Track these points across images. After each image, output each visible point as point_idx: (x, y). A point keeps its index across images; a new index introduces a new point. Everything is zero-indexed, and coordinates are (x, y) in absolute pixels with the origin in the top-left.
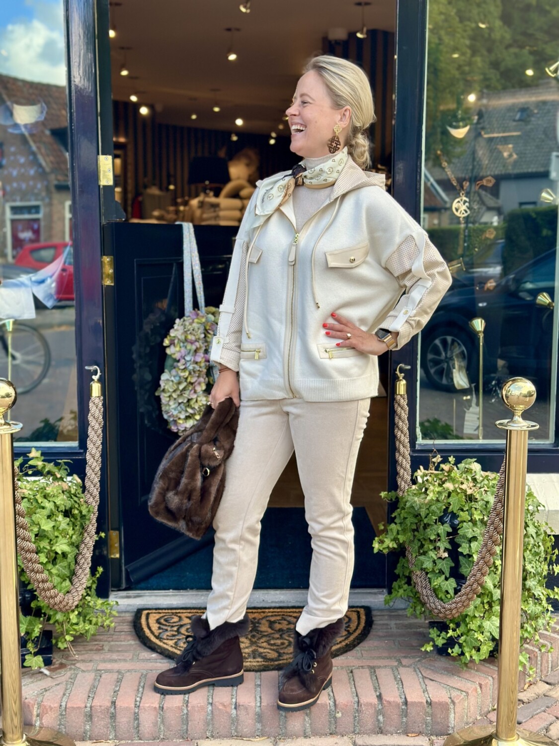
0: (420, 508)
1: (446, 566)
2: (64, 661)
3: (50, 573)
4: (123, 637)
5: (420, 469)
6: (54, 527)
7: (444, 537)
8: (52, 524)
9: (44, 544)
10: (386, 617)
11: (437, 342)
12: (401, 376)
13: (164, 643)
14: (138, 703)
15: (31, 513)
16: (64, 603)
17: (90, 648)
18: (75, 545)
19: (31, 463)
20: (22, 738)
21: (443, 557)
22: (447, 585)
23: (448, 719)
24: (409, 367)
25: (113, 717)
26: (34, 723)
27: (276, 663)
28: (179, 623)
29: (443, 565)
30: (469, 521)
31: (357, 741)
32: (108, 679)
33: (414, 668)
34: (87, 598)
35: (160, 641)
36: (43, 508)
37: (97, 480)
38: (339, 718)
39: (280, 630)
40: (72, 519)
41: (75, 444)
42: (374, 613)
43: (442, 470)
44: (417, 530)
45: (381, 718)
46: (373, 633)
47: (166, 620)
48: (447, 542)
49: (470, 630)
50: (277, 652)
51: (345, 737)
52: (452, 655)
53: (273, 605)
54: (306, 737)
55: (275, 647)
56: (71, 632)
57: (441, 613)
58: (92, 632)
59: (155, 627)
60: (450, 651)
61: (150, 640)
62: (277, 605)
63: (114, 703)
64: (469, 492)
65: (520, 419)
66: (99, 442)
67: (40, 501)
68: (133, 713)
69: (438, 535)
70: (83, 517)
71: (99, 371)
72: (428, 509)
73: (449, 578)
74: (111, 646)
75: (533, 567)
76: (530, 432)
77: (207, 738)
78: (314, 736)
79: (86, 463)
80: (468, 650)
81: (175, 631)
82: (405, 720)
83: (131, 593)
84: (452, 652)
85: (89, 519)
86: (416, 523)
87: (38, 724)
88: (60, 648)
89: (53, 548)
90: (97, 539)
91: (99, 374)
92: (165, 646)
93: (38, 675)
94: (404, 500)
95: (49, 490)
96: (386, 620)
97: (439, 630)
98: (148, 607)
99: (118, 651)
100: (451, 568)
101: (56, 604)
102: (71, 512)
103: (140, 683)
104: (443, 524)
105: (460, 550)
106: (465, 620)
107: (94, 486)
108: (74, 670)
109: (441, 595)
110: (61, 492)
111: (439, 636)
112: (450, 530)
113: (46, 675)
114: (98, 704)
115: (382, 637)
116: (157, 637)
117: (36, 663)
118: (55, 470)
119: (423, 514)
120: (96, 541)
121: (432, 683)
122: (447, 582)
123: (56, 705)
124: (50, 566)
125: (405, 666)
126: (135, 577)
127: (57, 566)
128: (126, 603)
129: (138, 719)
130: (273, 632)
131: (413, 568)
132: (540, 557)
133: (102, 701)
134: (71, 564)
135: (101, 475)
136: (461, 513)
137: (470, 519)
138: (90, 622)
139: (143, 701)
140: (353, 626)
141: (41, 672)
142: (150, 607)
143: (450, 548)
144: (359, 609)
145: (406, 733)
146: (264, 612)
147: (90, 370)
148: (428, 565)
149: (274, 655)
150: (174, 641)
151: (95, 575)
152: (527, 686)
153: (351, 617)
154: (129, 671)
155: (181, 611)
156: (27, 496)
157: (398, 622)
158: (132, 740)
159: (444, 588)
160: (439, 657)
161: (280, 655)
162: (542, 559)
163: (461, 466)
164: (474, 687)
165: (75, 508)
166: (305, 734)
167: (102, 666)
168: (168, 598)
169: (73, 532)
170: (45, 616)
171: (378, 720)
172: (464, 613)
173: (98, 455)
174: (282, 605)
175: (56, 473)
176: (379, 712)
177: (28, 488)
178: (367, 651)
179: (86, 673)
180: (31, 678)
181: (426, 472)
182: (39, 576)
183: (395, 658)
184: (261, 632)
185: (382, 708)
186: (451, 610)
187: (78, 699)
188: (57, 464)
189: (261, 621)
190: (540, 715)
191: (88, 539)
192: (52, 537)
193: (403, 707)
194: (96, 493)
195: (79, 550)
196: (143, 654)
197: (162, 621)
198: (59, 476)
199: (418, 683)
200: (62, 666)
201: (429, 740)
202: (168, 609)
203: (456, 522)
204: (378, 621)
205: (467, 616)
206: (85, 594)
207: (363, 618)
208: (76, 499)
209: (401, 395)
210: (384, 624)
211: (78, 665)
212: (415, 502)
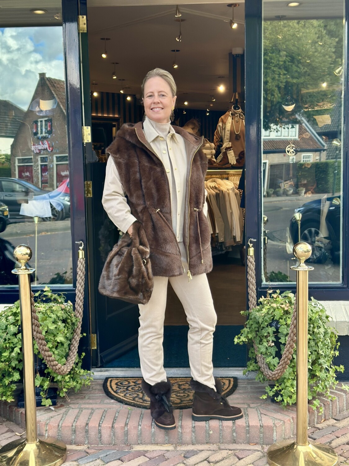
0: (259, 318)
1: (273, 351)
2: (63, 403)
3: (54, 353)
4: (96, 392)
5: (262, 297)
6: (56, 328)
7: (271, 334)
8: (55, 326)
9: (51, 337)
10: (246, 383)
11: (306, 232)
12: (251, 245)
13: (118, 395)
14: (101, 424)
15: (44, 320)
16: (62, 369)
17: (78, 397)
18: (69, 339)
19: (44, 293)
20: (37, 440)
21: (272, 346)
22: (274, 361)
23: (273, 435)
24: (255, 240)
25: (87, 432)
26: (44, 434)
27: (179, 405)
28: (128, 385)
29: (271, 350)
30: (285, 325)
31: (221, 447)
32: (86, 412)
33: (257, 409)
34: (76, 369)
35: (117, 394)
36: (50, 317)
37: (81, 304)
38: (211, 434)
39: (184, 389)
40: (67, 325)
41: (72, 285)
42: (239, 381)
43: (273, 297)
44: (258, 331)
45: (234, 434)
46: (236, 391)
47: (121, 383)
48: (274, 337)
49: (287, 386)
50: (180, 400)
51: (215, 445)
52: (277, 401)
53: (182, 376)
54: (193, 444)
55: (179, 398)
56: (66, 387)
57: (270, 377)
58: (78, 388)
59: (114, 387)
60: (276, 399)
61: (111, 393)
62: (184, 376)
63: (87, 424)
64: (286, 309)
65: (304, 265)
66: (83, 283)
67: (49, 314)
68: (98, 430)
69: (269, 333)
70: (73, 324)
71: (83, 244)
72: (263, 319)
73: (275, 357)
74: (90, 396)
75: (323, 352)
76: (309, 271)
77: (139, 444)
78: (197, 444)
79: (76, 295)
80: (286, 398)
81: (125, 389)
82: (248, 435)
83: (103, 369)
84: (277, 399)
85: (77, 325)
86: (258, 327)
87: (46, 435)
88: (61, 396)
89: (55, 339)
90: (82, 337)
91: (83, 246)
92: (119, 396)
93: (48, 410)
94: (251, 314)
95: (54, 308)
96: (246, 384)
97: (271, 387)
98: (112, 376)
99: (93, 399)
100: (276, 352)
101: (56, 369)
102: (66, 321)
103: (103, 414)
104: (271, 327)
105: (280, 341)
106: (284, 381)
107: (80, 308)
108: (68, 408)
109: (272, 367)
110: (61, 309)
111: (271, 391)
112: (275, 330)
113: (52, 410)
114: (79, 424)
115: (242, 393)
116: (115, 392)
117: (48, 402)
118: (58, 298)
119: (260, 322)
120: (81, 338)
121: (265, 416)
122: (274, 360)
123: (57, 425)
124: (54, 350)
125: (251, 408)
126: (106, 360)
127: (58, 350)
128: (100, 374)
129: (100, 433)
130: (179, 390)
131: (256, 353)
132: (328, 346)
133: (81, 422)
134: (67, 349)
135: (84, 301)
136: (281, 320)
137: (285, 323)
138: (77, 382)
139: (103, 423)
140: (226, 387)
141: (50, 409)
142: (113, 377)
143: (275, 340)
144: (230, 379)
145: (249, 443)
146: (176, 380)
147: (78, 244)
148: (263, 350)
149: (178, 401)
150: (124, 394)
151: (81, 357)
152: (323, 420)
153: (225, 382)
154: (98, 409)
155: (130, 379)
156: (42, 311)
157: (252, 386)
158: (98, 445)
159: (272, 363)
160: (272, 403)
161: (182, 401)
162: (329, 348)
163: (283, 295)
164: (288, 418)
165: (68, 319)
166: (192, 443)
167: (83, 406)
168: (123, 372)
169: (67, 332)
170: (51, 376)
171: (233, 435)
172: (283, 377)
173: (82, 291)
174: (186, 376)
175: (59, 300)
176: (234, 431)
177: (43, 307)
178: (231, 400)
179: (74, 410)
180: (44, 411)
181: (265, 299)
182: (47, 353)
183: (247, 403)
184: (173, 390)
185: (235, 429)
186: (275, 375)
187: (69, 421)
188: (59, 295)
189: (174, 384)
190: (327, 436)
191: (76, 336)
192: (55, 333)
193: (247, 428)
194: (81, 311)
195: (71, 342)
196: (106, 400)
197: (119, 384)
198: (60, 301)
199: (257, 416)
200: (62, 406)
201: (262, 447)
202: (123, 378)
203: (279, 326)
204: (240, 385)
205: (285, 378)
206: (74, 367)
207: (232, 383)
208: (69, 314)
209: (251, 256)
210: (244, 387)
211: (70, 405)
212: (256, 315)
